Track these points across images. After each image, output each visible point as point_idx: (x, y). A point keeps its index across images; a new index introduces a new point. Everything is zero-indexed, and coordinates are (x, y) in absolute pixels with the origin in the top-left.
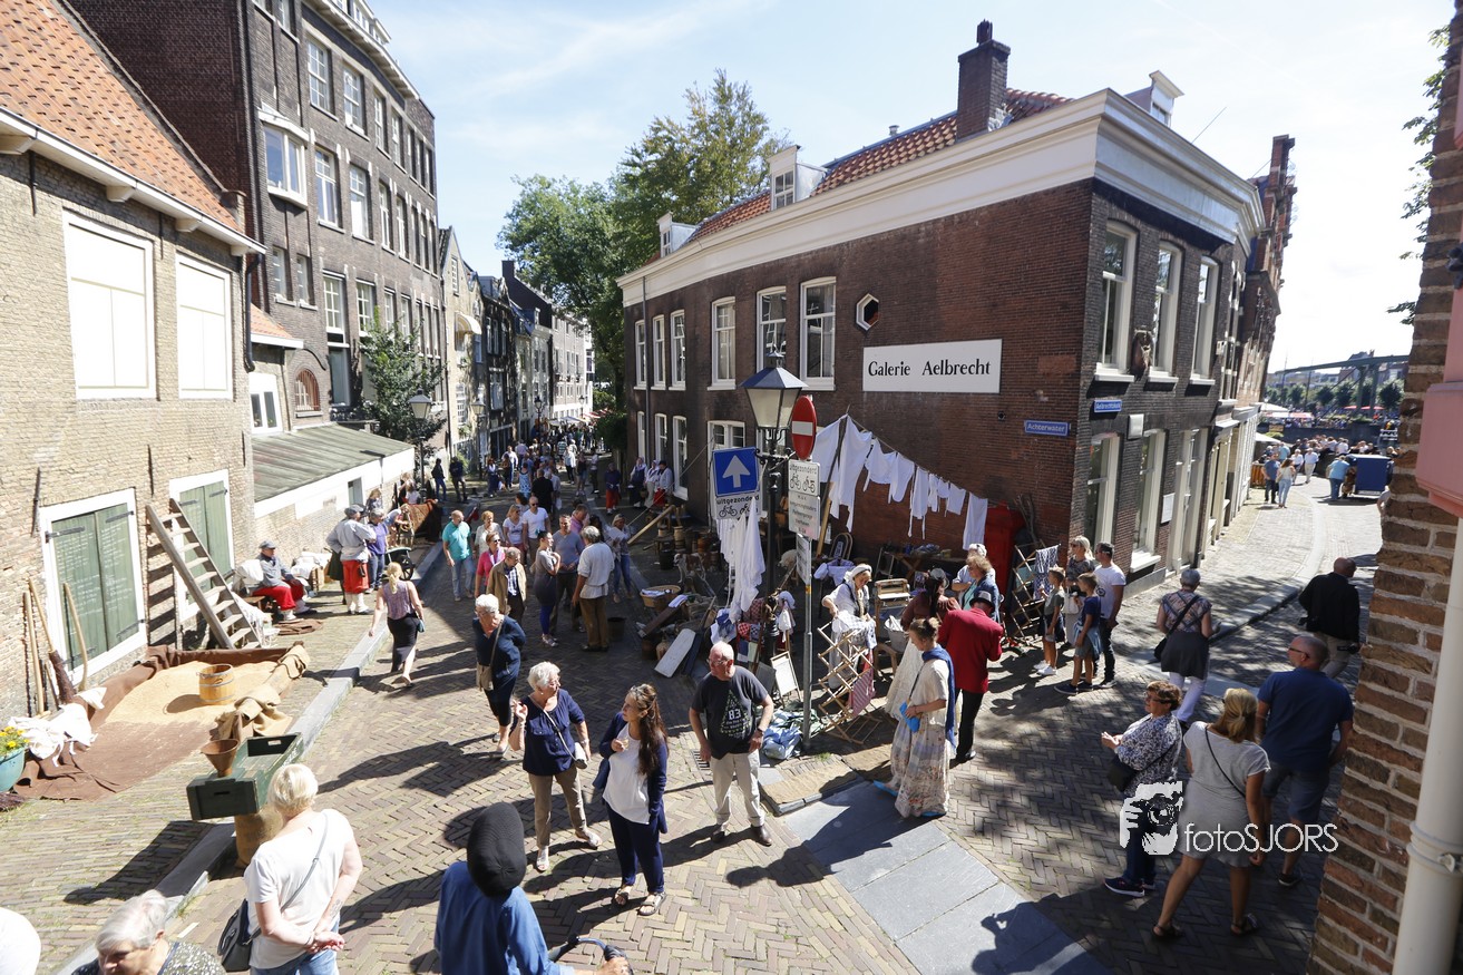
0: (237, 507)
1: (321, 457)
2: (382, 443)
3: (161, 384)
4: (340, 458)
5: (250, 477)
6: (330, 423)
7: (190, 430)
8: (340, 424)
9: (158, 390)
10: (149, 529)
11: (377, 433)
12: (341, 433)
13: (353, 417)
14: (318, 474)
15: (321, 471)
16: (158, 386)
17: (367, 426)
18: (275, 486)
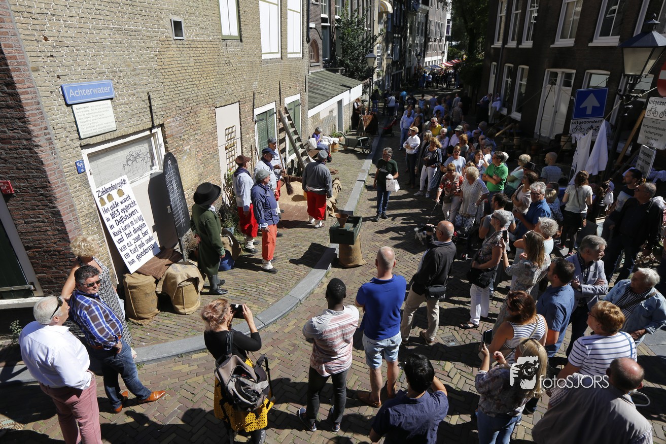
0: (303, 112)
1: (326, 88)
2: (348, 81)
3: (283, 51)
4: (333, 88)
5: (307, 98)
6: (322, 69)
7: (290, 74)
8: (327, 70)
9: (281, 54)
10: (280, 121)
11: (344, 75)
12: (329, 75)
13: (331, 66)
14: (328, 97)
15: (328, 95)
16: (281, 51)
17: (340, 71)
18: (313, 103)
